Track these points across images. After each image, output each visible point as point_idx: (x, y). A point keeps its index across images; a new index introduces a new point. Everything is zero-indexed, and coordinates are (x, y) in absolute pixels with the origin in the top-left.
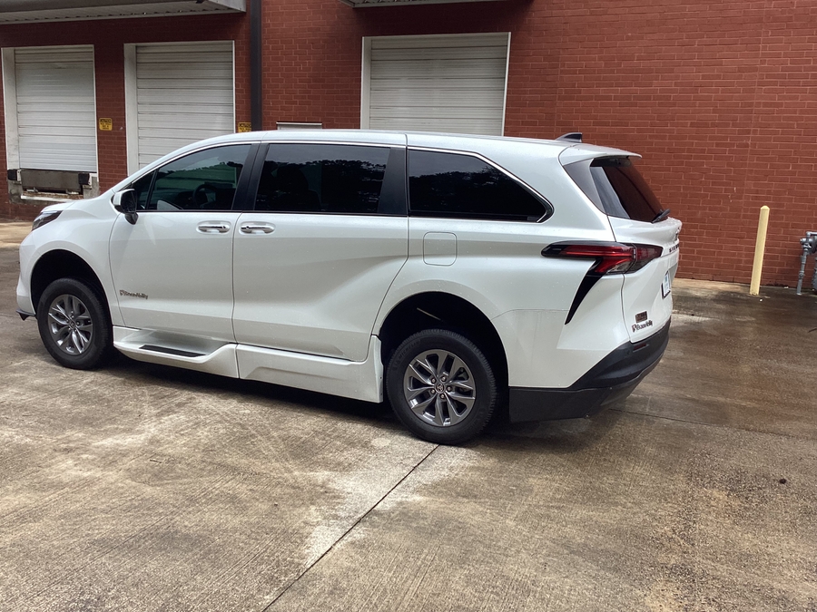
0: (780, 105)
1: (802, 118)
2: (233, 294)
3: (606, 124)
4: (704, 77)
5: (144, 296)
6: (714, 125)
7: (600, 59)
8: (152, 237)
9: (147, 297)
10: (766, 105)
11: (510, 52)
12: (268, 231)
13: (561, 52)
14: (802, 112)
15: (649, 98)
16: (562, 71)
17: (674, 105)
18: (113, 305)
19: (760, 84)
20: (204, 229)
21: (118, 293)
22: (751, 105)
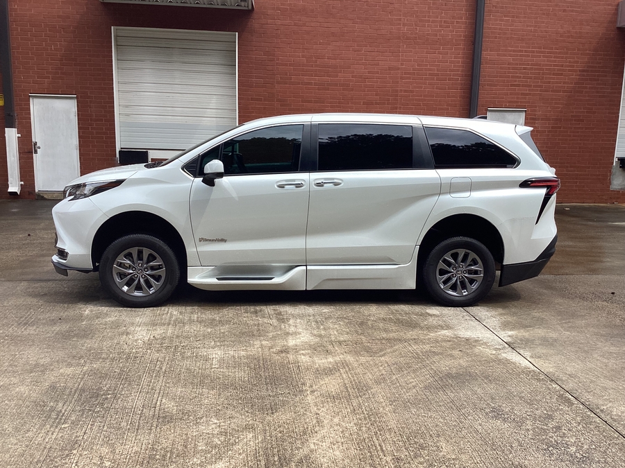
0: (412, 91)
1: (425, 100)
2: (307, 230)
3: (310, 102)
4: (369, 72)
5: (223, 240)
6: (376, 104)
7: (303, 56)
8: (234, 195)
9: (225, 241)
10: (405, 91)
11: (238, 47)
12: (336, 184)
13: (276, 50)
14: (425, 96)
15: (336, 85)
16: (277, 63)
17: (352, 90)
18: (190, 250)
19: (402, 78)
20: (282, 187)
21: (197, 240)
22: (397, 91)
